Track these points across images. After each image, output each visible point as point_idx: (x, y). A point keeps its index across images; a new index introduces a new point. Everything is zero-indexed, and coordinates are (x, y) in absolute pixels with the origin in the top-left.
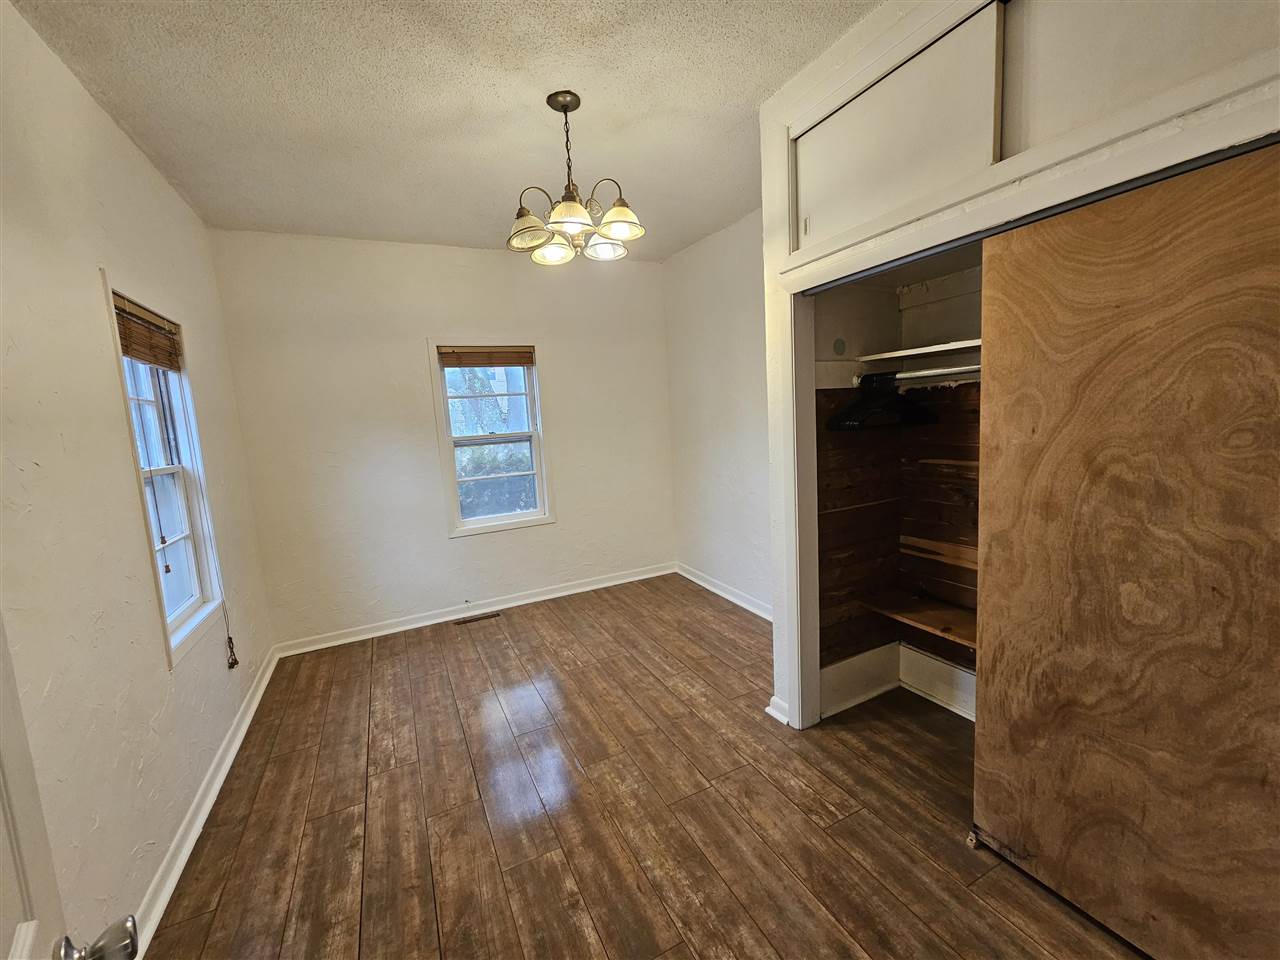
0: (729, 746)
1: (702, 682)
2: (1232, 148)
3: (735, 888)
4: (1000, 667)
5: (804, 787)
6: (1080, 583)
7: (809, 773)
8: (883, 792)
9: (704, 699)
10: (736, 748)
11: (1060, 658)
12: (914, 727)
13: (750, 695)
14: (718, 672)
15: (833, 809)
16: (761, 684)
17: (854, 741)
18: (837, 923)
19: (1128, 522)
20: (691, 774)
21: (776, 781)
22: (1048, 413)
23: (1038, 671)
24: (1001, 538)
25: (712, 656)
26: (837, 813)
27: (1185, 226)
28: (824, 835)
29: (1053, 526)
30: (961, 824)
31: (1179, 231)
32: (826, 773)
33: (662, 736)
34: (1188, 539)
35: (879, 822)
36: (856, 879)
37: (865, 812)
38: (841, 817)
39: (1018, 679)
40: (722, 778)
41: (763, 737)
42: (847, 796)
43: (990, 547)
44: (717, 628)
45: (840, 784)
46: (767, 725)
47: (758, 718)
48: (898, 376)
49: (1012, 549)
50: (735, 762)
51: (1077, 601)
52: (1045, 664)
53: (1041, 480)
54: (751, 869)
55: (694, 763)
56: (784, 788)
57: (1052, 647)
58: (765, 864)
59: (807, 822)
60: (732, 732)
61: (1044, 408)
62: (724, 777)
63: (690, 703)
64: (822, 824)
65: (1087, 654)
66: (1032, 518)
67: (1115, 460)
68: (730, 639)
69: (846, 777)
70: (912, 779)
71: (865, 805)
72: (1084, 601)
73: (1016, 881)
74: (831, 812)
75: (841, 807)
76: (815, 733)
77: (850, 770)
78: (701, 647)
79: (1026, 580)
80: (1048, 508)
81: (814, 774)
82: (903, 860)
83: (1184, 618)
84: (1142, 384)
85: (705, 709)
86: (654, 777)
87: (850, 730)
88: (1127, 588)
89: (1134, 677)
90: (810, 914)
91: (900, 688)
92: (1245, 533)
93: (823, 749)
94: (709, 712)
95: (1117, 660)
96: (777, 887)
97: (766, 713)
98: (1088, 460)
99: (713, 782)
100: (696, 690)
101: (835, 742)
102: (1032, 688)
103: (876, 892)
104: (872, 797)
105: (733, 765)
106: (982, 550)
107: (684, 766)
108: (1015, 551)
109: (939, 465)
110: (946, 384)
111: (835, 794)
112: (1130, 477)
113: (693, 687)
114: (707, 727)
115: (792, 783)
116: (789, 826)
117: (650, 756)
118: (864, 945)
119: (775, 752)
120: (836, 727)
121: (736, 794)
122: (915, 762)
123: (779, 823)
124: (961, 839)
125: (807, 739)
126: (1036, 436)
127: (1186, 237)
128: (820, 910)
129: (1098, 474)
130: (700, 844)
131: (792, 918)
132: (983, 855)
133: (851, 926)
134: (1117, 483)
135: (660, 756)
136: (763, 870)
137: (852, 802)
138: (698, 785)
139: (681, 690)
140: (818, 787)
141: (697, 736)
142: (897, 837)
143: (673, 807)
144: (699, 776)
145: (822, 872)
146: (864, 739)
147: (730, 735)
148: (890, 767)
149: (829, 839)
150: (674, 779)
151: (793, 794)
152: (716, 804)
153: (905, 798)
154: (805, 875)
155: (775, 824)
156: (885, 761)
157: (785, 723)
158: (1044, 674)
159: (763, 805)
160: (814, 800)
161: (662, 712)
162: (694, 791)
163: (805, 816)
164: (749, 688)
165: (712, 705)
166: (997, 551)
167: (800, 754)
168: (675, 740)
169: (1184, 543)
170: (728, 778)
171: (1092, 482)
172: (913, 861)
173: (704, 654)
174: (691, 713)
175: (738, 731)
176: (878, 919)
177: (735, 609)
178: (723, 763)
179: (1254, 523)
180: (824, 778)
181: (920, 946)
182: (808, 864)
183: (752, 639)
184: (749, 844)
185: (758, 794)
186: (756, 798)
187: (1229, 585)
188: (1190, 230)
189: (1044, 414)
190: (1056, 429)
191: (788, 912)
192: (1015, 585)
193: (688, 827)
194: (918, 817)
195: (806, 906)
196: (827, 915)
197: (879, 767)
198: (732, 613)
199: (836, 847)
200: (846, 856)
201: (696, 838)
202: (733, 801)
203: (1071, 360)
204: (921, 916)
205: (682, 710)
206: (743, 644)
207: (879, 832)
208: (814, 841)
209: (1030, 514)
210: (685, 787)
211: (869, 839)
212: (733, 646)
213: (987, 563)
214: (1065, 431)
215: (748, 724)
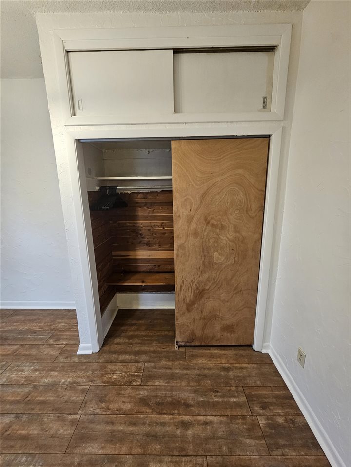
0: (72, 386)
1: (28, 364)
2: (243, 136)
3: (133, 452)
4: (183, 288)
5: (121, 375)
6: (205, 256)
7: (117, 367)
8: (145, 352)
9: (37, 373)
10: (78, 384)
11: (200, 279)
12: (134, 322)
13: (62, 352)
14: (34, 352)
15: (136, 374)
16: (64, 343)
17: (122, 340)
18: (173, 416)
19: (215, 236)
20: (64, 420)
21: (108, 382)
22: (195, 205)
23: (194, 285)
24: (182, 247)
25: (22, 345)
26: (139, 374)
27: (226, 154)
28: (143, 387)
29: (197, 240)
30: (170, 344)
31: (225, 155)
32: (123, 362)
33: (25, 417)
34: (228, 238)
35: (153, 364)
36: (164, 392)
37: (146, 364)
38: (141, 374)
39: (188, 289)
40: (83, 405)
41: (86, 367)
42: (137, 364)
43: (178, 250)
44: (13, 328)
45: (130, 362)
46: (83, 360)
47: (76, 360)
48: (118, 188)
49: (185, 250)
50: (83, 391)
51: (204, 261)
52: (196, 282)
53: (193, 226)
54: (132, 434)
55: (60, 412)
56: (113, 383)
57: (198, 276)
58: (134, 424)
59: (133, 388)
60: (69, 377)
61: (193, 203)
62: (84, 404)
63: (29, 380)
64: (138, 383)
65: (206, 275)
66: (191, 238)
67: (212, 218)
68: (27, 330)
69: (131, 357)
70: (148, 340)
71: (145, 362)
72: (206, 260)
73: (191, 350)
74: (137, 376)
75: (138, 370)
76: (106, 348)
77: (129, 353)
78: (9, 345)
79: (190, 259)
80: (196, 234)
81: (119, 366)
82: (169, 371)
83: (227, 258)
84: (217, 197)
85: (42, 377)
86: (39, 447)
87: (117, 337)
88: (216, 254)
89: (217, 277)
90: (163, 424)
91: (119, 310)
92: (238, 234)
93: (114, 352)
94: (46, 377)
95: (214, 275)
96: (146, 429)
97: (78, 355)
98: (206, 219)
99: (80, 412)
100: (28, 371)
101: (116, 346)
102: (193, 290)
103: (172, 390)
104: (144, 357)
105: (83, 393)
106: (175, 252)
107: (55, 420)
108: (186, 250)
109: (126, 223)
110: (126, 192)
111: (133, 367)
112: (216, 223)
113: (23, 371)
114: (53, 386)
115: (115, 377)
116: (129, 397)
117: (25, 438)
118: (184, 414)
119: (97, 370)
120: (111, 340)
121: (96, 406)
122: (144, 334)
123: (124, 400)
124: (173, 349)
125: (105, 353)
126: (191, 212)
127: (226, 157)
128: (165, 418)
129: (208, 223)
130: (101, 452)
131: (161, 434)
132: (182, 349)
133: (177, 412)
134: (213, 225)
135: (34, 430)
136: (137, 428)
137: (140, 365)
138: (73, 422)
139: (16, 378)
140: (125, 369)
141: (50, 397)
142: (161, 365)
143: (68, 451)
144: (70, 417)
145: (154, 402)
146: (124, 337)
147: (69, 380)
148: (140, 341)
149: (145, 387)
150: (57, 434)
151: (119, 381)
152: (92, 422)
153: (152, 349)
154: (150, 411)
155: (123, 402)
156: (137, 341)
157: (91, 353)
158: (196, 285)
159: (111, 399)
160: (128, 376)
161: (12, 403)
162: (74, 428)
163: (131, 387)
164: (59, 348)
165: (45, 372)
166: (181, 251)
167: (107, 362)
168: (37, 411)
169: (227, 239)
170: (86, 403)
171: (207, 225)
172: (170, 369)
173: (15, 347)
174: (35, 387)
175: (71, 374)
176: (180, 400)
177: (16, 312)
178: (76, 398)
179: (239, 232)
180: (124, 364)
181: (193, 395)
182: (148, 405)
183: (40, 323)
184: (121, 424)
185: (106, 396)
186: (107, 399)
187: (235, 248)
188: (227, 155)
189: (193, 205)
190: (197, 210)
191: (158, 434)
192: (187, 261)
193: (87, 451)
194: (161, 352)
195: (160, 423)
196: (168, 418)
197: (137, 344)
198: (16, 315)
199: (149, 387)
200: (155, 387)
201: (96, 451)
202: (98, 411)
203: (200, 188)
204: (186, 385)
205: (26, 390)
206: (37, 328)
207: (155, 368)
208: (142, 393)
209: (190, 237)
210: (65, 431)
211: (155, 373)
212: (32, 332)
213: (177, 255)
214: (200, 210)
215: (74, 367)
